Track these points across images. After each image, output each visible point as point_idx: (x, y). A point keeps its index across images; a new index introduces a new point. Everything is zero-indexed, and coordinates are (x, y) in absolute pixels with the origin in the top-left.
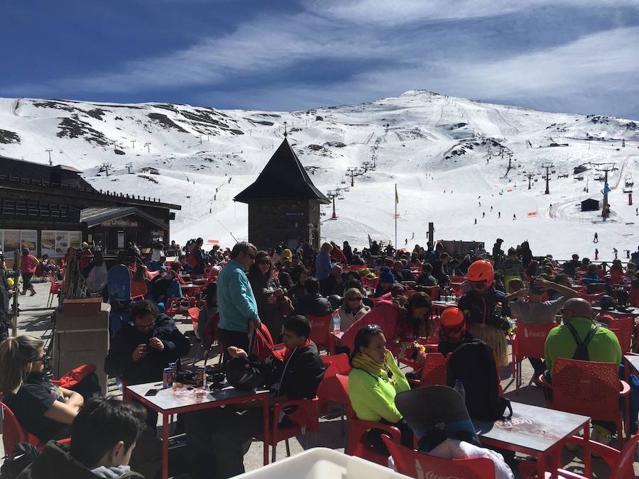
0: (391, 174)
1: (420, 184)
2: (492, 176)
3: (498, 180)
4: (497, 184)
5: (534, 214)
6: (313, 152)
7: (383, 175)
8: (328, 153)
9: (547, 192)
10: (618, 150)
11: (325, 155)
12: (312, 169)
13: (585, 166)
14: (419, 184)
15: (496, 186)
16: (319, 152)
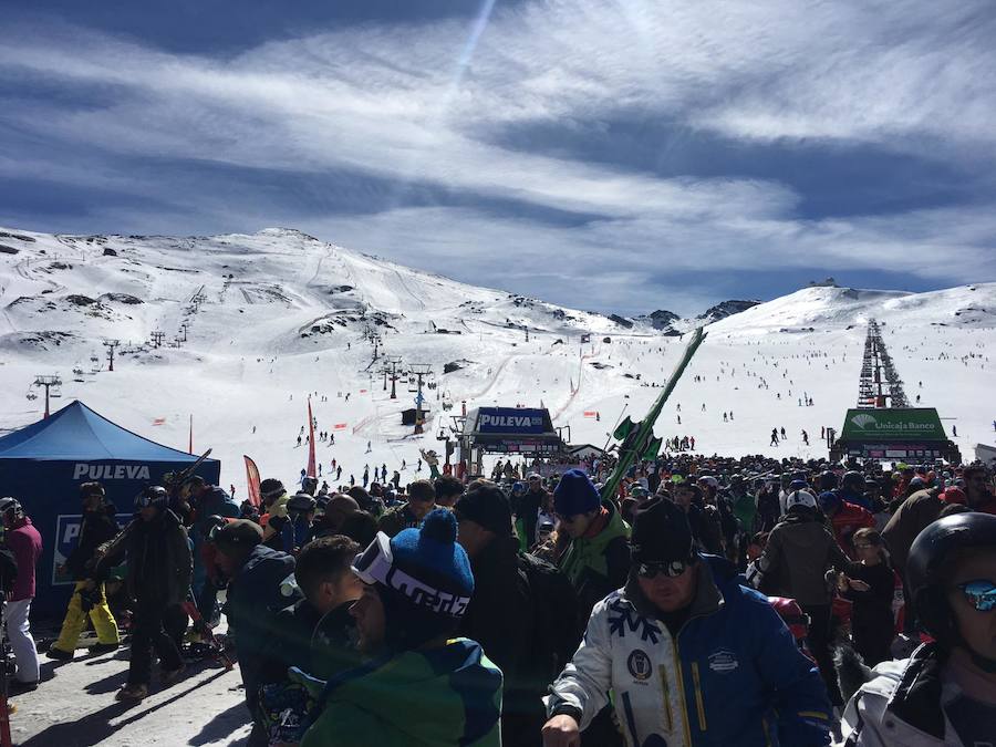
0: (201, 354)
1: (242, 373)
2: (349, 369)
3: (354, 374)
4: (352, 381)
5: (343, 426)
6: (75, 307)
7: (185, 355)
8: (105, 312)
9: (393, 396)
10: (514, 345)
11: (96, 315)
12: (57, 337)
13: (458, 364)
14: (239, 372)
15: (349, 384)
16: (88, 309)
